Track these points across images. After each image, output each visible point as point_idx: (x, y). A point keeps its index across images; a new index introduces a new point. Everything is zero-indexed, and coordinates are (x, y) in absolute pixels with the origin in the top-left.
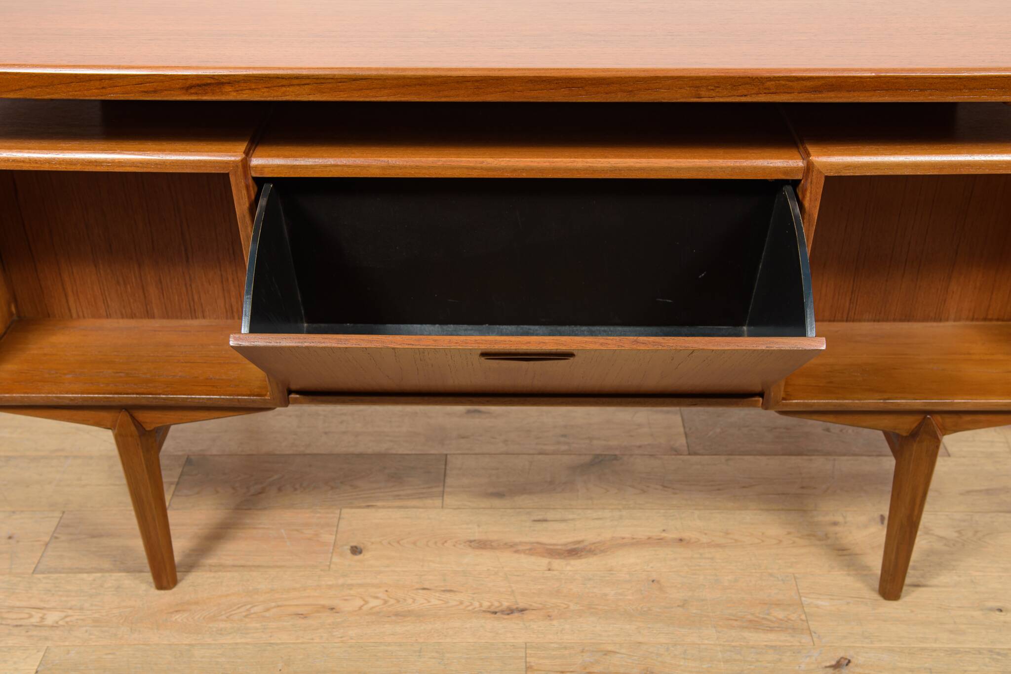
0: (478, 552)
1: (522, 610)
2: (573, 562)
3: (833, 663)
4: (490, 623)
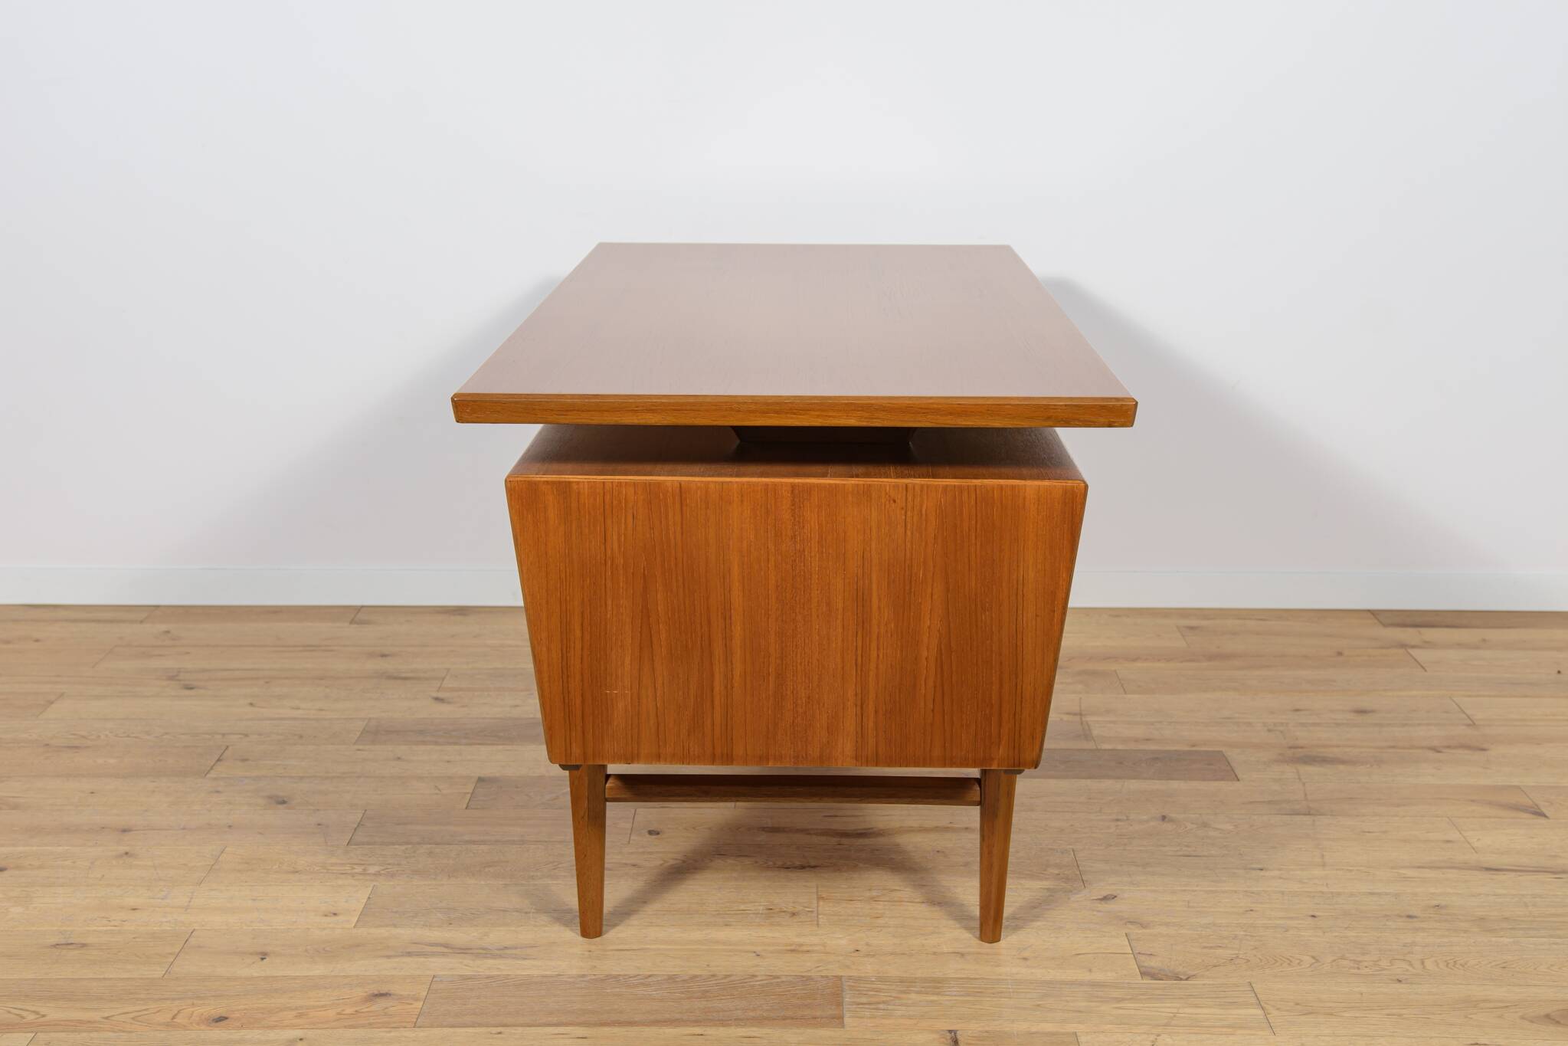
0: (772, 835)
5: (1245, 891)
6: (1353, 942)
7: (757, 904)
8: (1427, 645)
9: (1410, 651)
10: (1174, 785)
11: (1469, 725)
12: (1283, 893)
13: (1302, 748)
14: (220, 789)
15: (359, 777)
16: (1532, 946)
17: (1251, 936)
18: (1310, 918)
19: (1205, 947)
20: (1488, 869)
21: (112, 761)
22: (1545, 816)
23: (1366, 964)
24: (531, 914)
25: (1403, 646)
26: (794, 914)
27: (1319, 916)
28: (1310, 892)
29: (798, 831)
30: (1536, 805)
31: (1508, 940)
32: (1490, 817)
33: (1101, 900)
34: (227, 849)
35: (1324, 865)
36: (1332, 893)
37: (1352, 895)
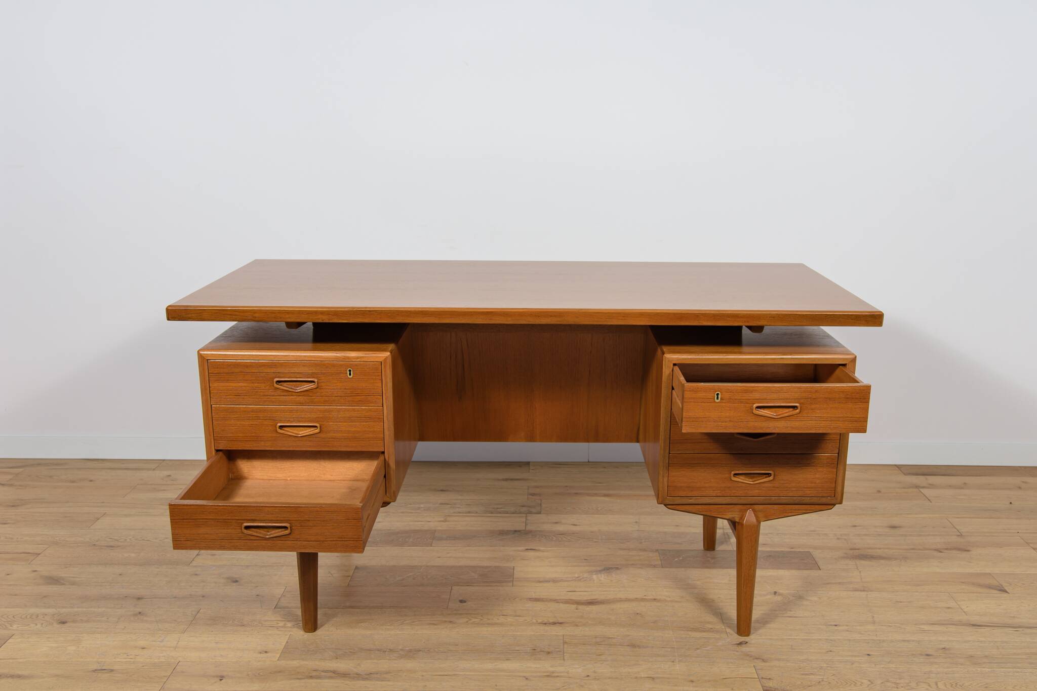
0: (535, 602)
1: (561, 623)
2: (590, 607)
3: (738, 643)
4: (542, 627)
5: (827, 639)
6: (893, 671)
7: (526, 646)
8: (931, 486)
9: (921, 490)
10: (781, 572)
11: (958, 536)
12: (849, 640)
13: (858, 549)
14: (197, 573)
15: (283, 566)
16: (1003, 674)
17: (831, 667)
18: (867, 656)
19: (803, 674)
20: (974, 625)
21: (133, 555)
22: (1007, 592)
23: (902, 685)
24: (387, 653)
25: (917, 487)
26: (549, 653)
27: (872, 655)
28: (866, 640)
29: (551, 600)
30: (1002, 585)
31: (988, 670)
32: (973, 593)
33: (738, 644)
34: (201, 611)
35: (874, 623)
36: (880, 640)
37: (892, 641)
